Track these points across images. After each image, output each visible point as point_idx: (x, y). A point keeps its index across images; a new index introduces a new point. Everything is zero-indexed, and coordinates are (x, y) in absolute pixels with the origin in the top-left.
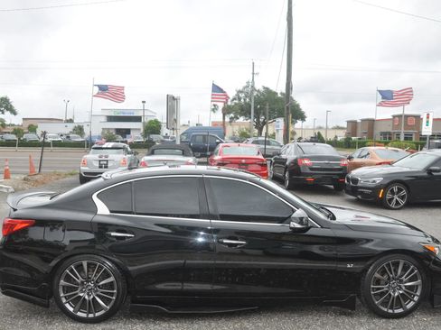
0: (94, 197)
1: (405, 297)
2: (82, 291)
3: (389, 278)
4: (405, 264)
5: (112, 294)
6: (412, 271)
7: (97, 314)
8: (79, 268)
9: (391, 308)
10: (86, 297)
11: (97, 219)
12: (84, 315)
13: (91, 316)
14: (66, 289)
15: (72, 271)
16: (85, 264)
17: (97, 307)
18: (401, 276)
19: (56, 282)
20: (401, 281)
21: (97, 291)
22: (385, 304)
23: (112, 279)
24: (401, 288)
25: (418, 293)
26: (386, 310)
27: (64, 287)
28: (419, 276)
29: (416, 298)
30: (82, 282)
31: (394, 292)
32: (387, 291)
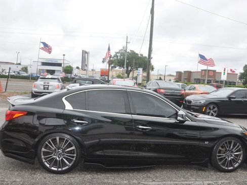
0: (63, 99)
1: (234, 161)
2: (54, 155)
3: (226, 150)
4: (235, 143)
5: (73, 157)
6: (238, 146)
7: (63, 169)
8: (54, 140)
9: (227, 167)
10: (58, 159)
11: (65, 112)
12: (56, 169)
13: (60, 169)
14: (45, 153)
15: (49, 143)
16: (58, 138)
17: (64, 164)
18: (232, 149)
19: (39, 149)
20: (232, 152)
21: (64, 155)
22: (223, 164)
23: (73, 148)
24: (232, 156)
25: (241, 158)
26: (224, 167)
27: (44, 152)
28: (241, 149)
29: (240, 161)
30: (55, 149)
31: (228, 158)
32: (225, 157)
